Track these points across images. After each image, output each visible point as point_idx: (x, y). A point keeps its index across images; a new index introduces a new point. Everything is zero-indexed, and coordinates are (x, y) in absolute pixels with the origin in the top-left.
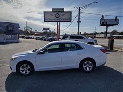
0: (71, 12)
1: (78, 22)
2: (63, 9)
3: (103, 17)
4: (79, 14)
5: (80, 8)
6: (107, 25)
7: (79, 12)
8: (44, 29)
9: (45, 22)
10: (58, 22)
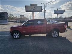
0: (41, 6)
1: (44, 12)
2: (37, 4)
3: (58, 9)
8: (21, 16)
9: (26, 12)
10: (34, 12)
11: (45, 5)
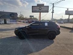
0: (48, 6)
1: (52, 12)
2: (44, 4)
3: (68, 9)
5: (53, 4)
6: (70, 15)
8: (30, 16)
9: (32, 12)
10: (40, 12)
11: (53, 5)
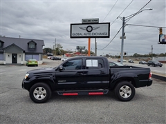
0: (109, 23)
1: (121, 38)
2: (98, 20)
4: (123, 27)
5: (124, 18)
7: (124, 24)
8: (78, 48)
10: (89, 37)
11: (124, 20)
